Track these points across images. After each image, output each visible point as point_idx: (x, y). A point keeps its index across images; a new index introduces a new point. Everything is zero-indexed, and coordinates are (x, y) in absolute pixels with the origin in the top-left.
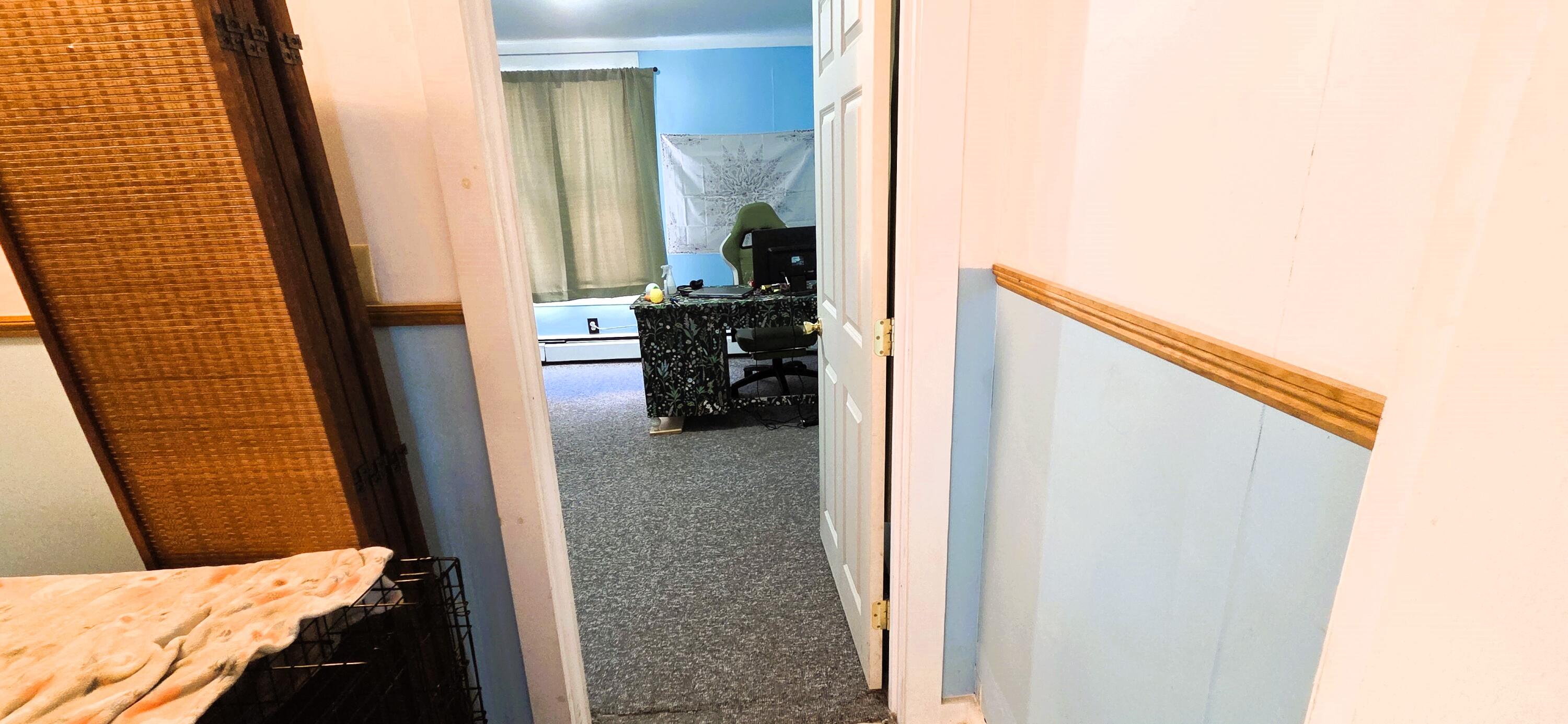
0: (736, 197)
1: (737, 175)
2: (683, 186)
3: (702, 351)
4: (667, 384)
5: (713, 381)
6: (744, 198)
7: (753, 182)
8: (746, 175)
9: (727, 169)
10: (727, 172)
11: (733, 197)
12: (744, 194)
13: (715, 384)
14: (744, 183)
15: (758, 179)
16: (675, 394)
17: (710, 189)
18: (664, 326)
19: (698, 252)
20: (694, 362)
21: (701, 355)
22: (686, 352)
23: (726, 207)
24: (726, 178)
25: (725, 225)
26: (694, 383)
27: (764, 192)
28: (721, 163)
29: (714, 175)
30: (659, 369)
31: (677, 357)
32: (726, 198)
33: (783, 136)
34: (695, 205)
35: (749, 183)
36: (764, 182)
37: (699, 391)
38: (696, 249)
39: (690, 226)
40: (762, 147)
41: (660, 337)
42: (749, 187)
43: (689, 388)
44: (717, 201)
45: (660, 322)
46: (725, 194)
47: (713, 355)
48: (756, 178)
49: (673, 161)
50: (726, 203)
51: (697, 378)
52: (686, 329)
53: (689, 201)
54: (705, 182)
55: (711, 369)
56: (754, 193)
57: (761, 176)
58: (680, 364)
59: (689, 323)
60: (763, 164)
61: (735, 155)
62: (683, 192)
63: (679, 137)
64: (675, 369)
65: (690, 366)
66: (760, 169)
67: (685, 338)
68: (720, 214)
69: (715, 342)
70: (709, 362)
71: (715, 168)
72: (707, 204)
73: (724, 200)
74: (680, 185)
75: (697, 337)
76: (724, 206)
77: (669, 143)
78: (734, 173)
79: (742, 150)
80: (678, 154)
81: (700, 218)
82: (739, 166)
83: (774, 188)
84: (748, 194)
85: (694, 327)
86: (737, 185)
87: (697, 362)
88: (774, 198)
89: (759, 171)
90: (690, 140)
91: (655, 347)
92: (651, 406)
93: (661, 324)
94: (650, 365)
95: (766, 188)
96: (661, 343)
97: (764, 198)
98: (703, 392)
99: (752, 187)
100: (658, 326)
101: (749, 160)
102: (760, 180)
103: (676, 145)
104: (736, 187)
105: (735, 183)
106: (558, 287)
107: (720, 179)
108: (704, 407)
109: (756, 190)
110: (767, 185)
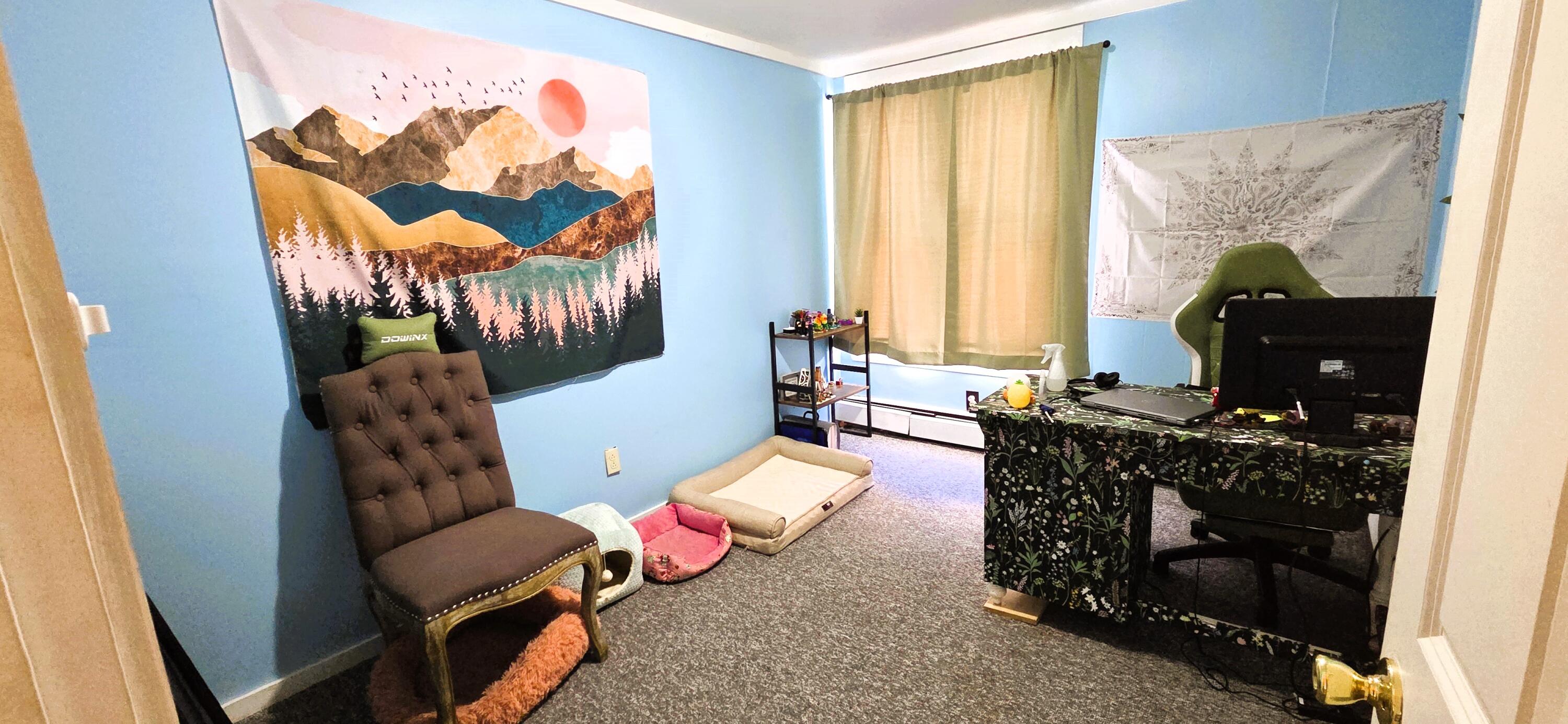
0: (1224, 233)
1: (1231, 197)
2: (1129, 216)
4: (1021, 539)
5: (1106, 558)
6: (1240, 235)
7: (1262, 207)
8: (1250, 196)
9: (1214, 187)
10: (1212, 192)
11: (1219, 232)
12: (1242, 228)
13: (1107, 564)
14: (1243, 209)
15: (1274, 202)
16: (1033, 560)
17: (1175, 220)
18: (1028, 446)
19: (1141, 317)
20: (1072, 517)
22: (1060, 496)
23: (1203, 249)
24: (1209, 202)
25: (1195, 277)
26: (1068, 551)
27: (1284, 224)
28: (1204, 178)
29: (1187, 199)
30: (1010, 511)
31: (1043, 501)
32: (1204, 234)
33: (1341, 125)
34: (1146, 245)
35: (1253, 209)
36: (1287, 207)
37: (1076, 568)
38: (1139, 312)
39: (1133, 276)
40: (1290, 148)
41: (1018, 462)
42: (1254, 216)
43: (1058, 557)
44: (1186, 238)
45: (1019, 439)
46: (1203, 228)
47: (1111, 514)
48: (1269, 201)
49: (1117, 179)
50: (1202, 242)
51: (1075, 545)
52: (1066, 459)
53: (1137, 239)
54: (1168, 208)
55: (1103, 537)
56: (1261, 226)
57: (1282, 196)
58: (1047, 514)
59: (1072, 450)
60: (1286, 178)
61: (1233, 164)
62: (1128, 224)
63: (1134, 142)
64: (1037, 519)
65: (1065, 522)
66: (1282, 185)
67: (1061, 473)
68: (1189, 260)
69: (1118, 494)
70: (1102, 524)
71: (1191, 186)
72: (1167, 243)
73: (1200, 238)
74: (1125, 214)
75: (1083, 477)
76: (1198, 247)
77: (1115, 153)
78: (1226, 193)
79: (1247, 152)
80: (1128, 169)
81: (1151, 266)
82: (1237, 182)
83: (1305, 218)
84: (1249, 228)
85: (1079, 459)
86: (1229, 213)
87: (1078, 519)
88: (1303, 235)
89: (1277, 188)
90: (1151, 145)
91: (1009, 476)
92: (991, 565)
93: (1023, 442)
94: (997, 501)
95: (1288, 217)
96: (1018, 473)
97: (1282, 234)
98: (1082, 570)
99: (1261, 215)
100: (1018, 444)
101: (1261, 170)
102: (1279, 204)
103: (1126, 155)
104: (1226, 217)
105: (1226, 209)
106: (934, 346)
107: (1199, 204)
108: (1082, 597)
109: (1267, 221)
110: (1292, 212)
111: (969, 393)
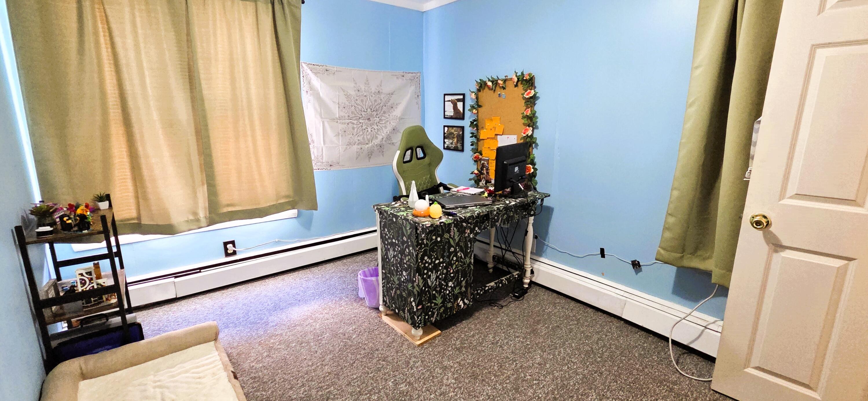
0: (363, 121)
1: (364, 103)
2: (321, 110)
3: (460, 255)
4: (434, 292)
6: (369, 123)
7: (375, 109)
8: (371, 104)
9: (357, 98)
10: (357, 100)
11: (361, 121)
12: (369, 119)
13: (466, 282)
14: (369, 110)
15: (379, 107)
16: (439, 301)
17: (342, 114)
18: (436, 238)
19: (332, 168)
20: (454, 267)
21: (459, 259)
22: (449, 259)
23: (356, 130)
24: (356, 105)
25: (354, 145)
26: (453, 286)
27: (383, 118)
28: (352, 93)
29: (347, 103)
30: (429, 280)
31: (443, 266)
32: (355, 122)
33: (396, 75)
34: (331, 127)
35: (372, 110)
36: (383, 110)
37: (456, 292)
38: (331, 165)
39: (326, 145)
40: (381, 82)
41: (432, 250)
42: (373, 113)
44: (348, 124)
45: (433, 236)
46: (354, 119)
48: (377, 107)
49: (312, 88)
50: (355, 126)
51: (455, 281)
52: (451, 238)
53: (326, 124)
54: (339, 107)
55: (465, 269)
56: (375, 118)
57: (381, 105)
58: (445, 271)
59: (454, 232)
60: (382, 96)
61: (363, 87)
62: (321, 115)
63: (318, 67)
64: (440, 277)
65: (452, 271)
66: (381, 100)
67: (450, 246)
68: (351, 135)
69: (469, 246)
71: (348, 96)
72: (341, 126)
73: (353, 124)
74: (319, 110)
75: (458, 244)
76: (353, 128)
77: (309, 71)
78: (362, 101)
79: (367, 83)
80: (316, 82)
81: (334, 139)
82: (365, 96)
83: (389, 115)
84: (371, 119)
85: (457, 234)
86: (364, 111)
88: (390, 123)
89: (380, 101)
90: (327, 70)
91: (427, 260)
93: (434, 237)
94: (423, 278)
95: (384, 115)
96: (432, 255)
97: (383, 122)
98: (458, 291)
99: (375, 113)
100: (432, 239)
101: (373, 92)
102: (380, 109)
103: (316, 74)
104: (363, 113)
105: (363, 110)
107: (352, 106)
108: (458, 304)
109: (377, 116)
110: (384, 113)
111: (226, 244)
